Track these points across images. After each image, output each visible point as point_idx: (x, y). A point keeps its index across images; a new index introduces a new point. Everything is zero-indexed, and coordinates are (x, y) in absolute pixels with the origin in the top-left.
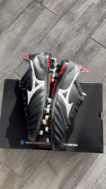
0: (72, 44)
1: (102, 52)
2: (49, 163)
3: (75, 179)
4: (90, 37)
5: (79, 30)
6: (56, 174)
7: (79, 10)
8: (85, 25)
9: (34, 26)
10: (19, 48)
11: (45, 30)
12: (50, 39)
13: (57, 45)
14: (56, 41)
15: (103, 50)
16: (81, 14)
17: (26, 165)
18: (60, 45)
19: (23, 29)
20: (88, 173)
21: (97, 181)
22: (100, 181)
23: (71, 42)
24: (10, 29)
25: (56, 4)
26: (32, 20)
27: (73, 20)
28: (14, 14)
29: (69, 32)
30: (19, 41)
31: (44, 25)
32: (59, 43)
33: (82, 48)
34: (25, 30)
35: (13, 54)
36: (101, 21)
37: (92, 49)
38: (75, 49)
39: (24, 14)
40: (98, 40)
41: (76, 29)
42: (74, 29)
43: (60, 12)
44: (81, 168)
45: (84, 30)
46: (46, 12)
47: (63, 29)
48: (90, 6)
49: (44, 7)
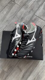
0: (27, 18)
1: (39, 20)
2: (18, 66)
3: (29, 73)
4: (34, 14)
5: (30, 12)
6: (21, 71)
7: (30, 3)
8: (32, 9)
9: (11, 11)
10: (5, 20)
11: (16, 12)
12: (18, 16)
13: (21, 18)
14: (20, 17)
15: (40, 20)
16: (31, 5)
17: (9, 68)
18: (22, 18)
19: (7, 12)
20: (34, 71)
21: (38, 73)
23: (26, 17)
24: (1, 13)
25: (20, 1)
26: (10, 8)
27: (27, 8)
28: (3, 6)
29: (25, 13)
30: (5, 17)
31: (15, 11)
32: (21, 17)
33: (31, 19)
35: (3, 23)
37: (35, 19)
38: (28, 20)
40: (38, 15)
41: (29, 11)
42: (27, 11)
43: (22, 5)
44: (31, 68)
45: (32, 12)
46: (16, 5)
47: (23, 12)
48: (34, 2)
49: (15, 3)
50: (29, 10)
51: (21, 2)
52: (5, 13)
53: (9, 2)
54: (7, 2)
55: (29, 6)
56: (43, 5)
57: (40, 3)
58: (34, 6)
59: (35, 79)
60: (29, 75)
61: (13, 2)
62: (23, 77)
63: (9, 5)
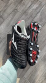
0: (27, 23)
4: (33, 20)
5: (29, 18)
7: (29, 11)
8: (31, 16)
9: (15, 18)
10: (10, 25)
11: (18, 19)
19: (11, 19)
21: (36, 67)
22: (37, 67)
26: (14, 15)
27: (27, 15)
31: (18, 17)
34: (12, 19)
36: (37, 14)
39: (11, 14)
43: (23, 12)
45: (31, 18)
48: (33, 10)
49: (18, 11)
50: (28, 17)
51: (23, 10)
52: (10, 19)
53: (13, 10)
54: (11, 10)
55: (29, 13)
56: (40, 13)
57: (38, 11)
58: (33, 13)
59: (33, 71)
61: (16, 11)
63: (12, 13)
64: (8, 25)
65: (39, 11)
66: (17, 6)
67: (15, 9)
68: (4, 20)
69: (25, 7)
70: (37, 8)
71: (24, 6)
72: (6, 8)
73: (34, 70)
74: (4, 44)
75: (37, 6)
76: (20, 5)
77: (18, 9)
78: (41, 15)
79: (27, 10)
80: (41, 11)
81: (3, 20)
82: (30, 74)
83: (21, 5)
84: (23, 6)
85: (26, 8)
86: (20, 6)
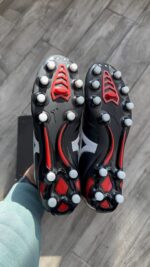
7: (87, 44)
24: (17, 71)
25: (63, 41)
27: (80, 56)
28: (21, 55)
30: (27, 82)
39: (30, 55)
49: (51, 46)
50: (85, 62)
51: (67, 42)
52: (26, 70)
53: (35, 42)
54: (30, 44)
56: (121, 48)
57: (113, 43)
58: (98, 51)
59: (102, 233)
60: (88, 224)
61: (45, 44)
62: (73, 228)
63: (35, 51)
64: (19, 90)
65: (119, 44)
66: (47, 31)
67: (42, 40)
68: (8, 75)
69: (75, 32)
70: (111, 35)
71: (71, 30)
72: (13, 38)
73: (107, 229)
74: (8, 147)
75: (112, 27)
76: (57, 26)
77: (52, 38)
78: (124, 56)
79: (80, 40)
80: (124, 41)
81: (4, 75)
82: (93, 243)
83: (60, 27)
84: (66, 30)
85: (78, 36)
86: (56, 31)
